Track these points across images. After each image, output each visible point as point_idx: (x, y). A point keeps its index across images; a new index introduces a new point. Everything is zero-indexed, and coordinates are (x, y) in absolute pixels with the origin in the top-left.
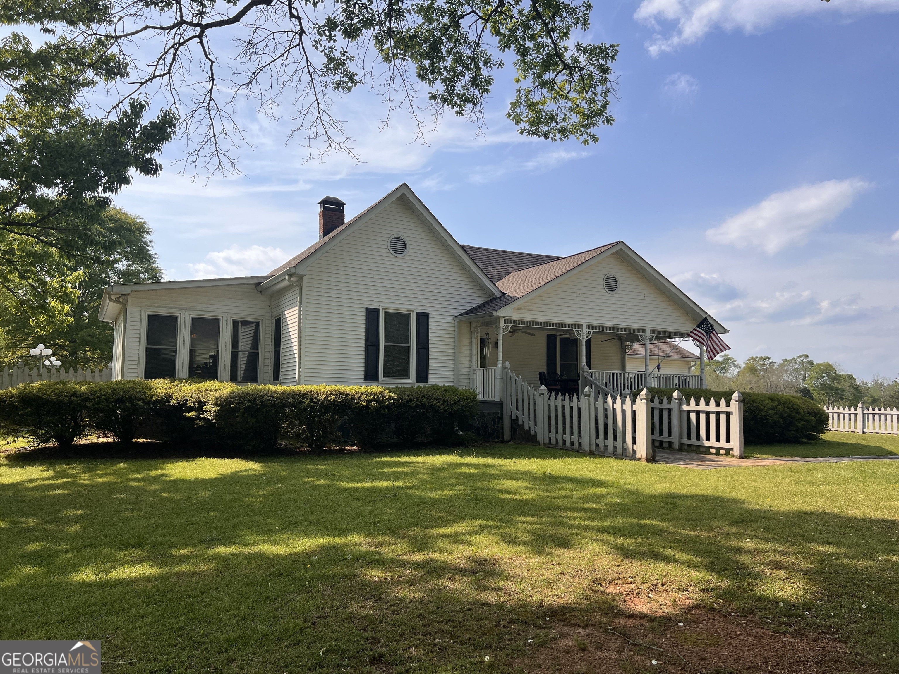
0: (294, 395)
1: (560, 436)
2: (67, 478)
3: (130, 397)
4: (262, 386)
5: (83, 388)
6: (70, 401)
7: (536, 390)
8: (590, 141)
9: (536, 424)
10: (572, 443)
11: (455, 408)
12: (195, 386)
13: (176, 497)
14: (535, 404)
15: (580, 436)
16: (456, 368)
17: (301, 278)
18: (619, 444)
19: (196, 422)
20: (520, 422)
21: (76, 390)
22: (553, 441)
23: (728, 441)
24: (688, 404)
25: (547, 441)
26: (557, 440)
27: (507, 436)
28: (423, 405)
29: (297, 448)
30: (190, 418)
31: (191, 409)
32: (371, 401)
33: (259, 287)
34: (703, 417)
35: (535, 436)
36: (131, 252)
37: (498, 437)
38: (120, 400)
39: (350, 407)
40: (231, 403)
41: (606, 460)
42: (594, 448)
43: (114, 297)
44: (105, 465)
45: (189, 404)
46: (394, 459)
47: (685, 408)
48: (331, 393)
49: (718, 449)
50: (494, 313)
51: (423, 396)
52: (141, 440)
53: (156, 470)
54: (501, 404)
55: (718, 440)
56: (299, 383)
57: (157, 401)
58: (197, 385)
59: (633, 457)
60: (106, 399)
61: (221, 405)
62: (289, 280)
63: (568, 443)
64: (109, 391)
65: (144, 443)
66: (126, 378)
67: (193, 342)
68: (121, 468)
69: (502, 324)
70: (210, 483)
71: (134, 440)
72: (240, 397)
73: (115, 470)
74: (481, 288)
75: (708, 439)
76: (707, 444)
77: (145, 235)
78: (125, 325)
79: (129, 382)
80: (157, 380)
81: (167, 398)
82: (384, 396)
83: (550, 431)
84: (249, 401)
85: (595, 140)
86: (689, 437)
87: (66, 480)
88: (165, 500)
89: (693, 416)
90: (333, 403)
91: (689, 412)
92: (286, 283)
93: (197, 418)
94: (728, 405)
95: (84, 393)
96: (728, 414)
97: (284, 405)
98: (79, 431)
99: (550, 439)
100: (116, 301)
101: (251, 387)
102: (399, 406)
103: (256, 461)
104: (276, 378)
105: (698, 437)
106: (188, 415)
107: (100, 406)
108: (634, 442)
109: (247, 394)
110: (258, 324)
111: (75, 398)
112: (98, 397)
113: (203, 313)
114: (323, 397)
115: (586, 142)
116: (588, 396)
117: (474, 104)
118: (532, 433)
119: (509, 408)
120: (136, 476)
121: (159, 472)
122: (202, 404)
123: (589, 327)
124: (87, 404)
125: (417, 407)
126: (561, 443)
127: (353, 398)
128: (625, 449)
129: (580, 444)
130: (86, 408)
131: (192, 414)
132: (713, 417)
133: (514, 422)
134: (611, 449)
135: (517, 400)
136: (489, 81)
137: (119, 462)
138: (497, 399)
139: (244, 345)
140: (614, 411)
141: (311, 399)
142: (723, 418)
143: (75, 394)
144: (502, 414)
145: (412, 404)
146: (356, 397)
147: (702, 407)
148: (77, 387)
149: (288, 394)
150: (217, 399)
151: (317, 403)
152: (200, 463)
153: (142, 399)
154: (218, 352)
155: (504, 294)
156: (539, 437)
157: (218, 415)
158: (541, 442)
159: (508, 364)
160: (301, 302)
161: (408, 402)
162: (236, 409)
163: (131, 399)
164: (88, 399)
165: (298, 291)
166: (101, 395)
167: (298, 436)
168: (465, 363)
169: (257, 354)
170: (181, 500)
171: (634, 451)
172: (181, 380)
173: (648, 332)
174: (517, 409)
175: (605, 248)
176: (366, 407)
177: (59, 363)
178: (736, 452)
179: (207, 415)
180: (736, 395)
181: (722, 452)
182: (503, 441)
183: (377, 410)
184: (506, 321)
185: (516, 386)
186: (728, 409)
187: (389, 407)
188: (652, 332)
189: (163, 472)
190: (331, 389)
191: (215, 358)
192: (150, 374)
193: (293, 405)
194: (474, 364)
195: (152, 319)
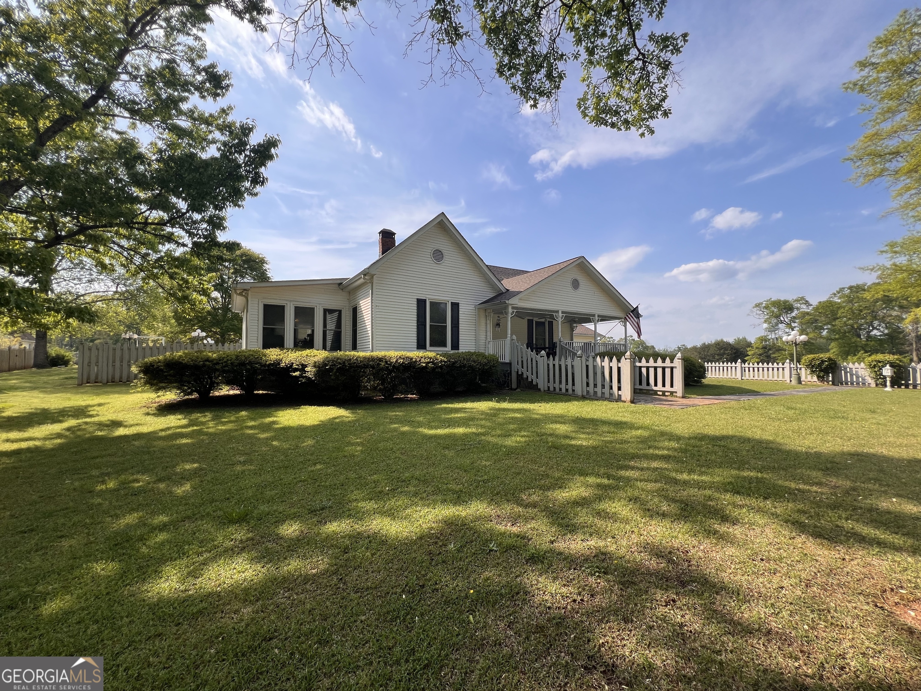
0: (372, 359)
1: (557, 385)
2: (196, 426)
3: (250, 362)
4: (347, 353)
5: (215, 355)
6: (204, 365)
7: (537, 354)
8: (646, 133)
9: (537, 377)
10: (567, 390)
11: (486, 368)
12: (298, 353)
13: (286, 446)
14: (537, 364)
15: (573, 384)
16: (476, 340)
17: (372, 276)
18: (607, 390)
19: (300, 379)
20: (525, 376)
21: (209, 357)
22: (552, 389)
23: (672, 386)
24: (640, 362)
25: (546, 389)
26: (555, 388)
27: (514, 386)
28: (464, 366)
29: (373, 396)
30: (296, 376)
31: (296, 370)
32: (429, 363)
33: (341, 286)
34: (652, 371)
35: (537, 385)
36: (256, 275)
37: (508, 387)
38: (242, 364)
39: (414, 367)
40: (326, 365)
41: (600, 403)
42: (585, 393)
43: (238, 292)
44: (230, 413)
45: (295, 366)
46: (450, 406)
47: (638, 364)
48: (400, 358)
49: (664, 392)
50: (507, 302)
51: (464, 359)
52: (261, 392)
53: (270, 417)
54: (510, 364)
55: (664, 385)
56: (372, 351)
57: (270, 364)
58: (300, 353)
59: (619, 399)
60: (231, 363)
61: (319, 367)
62: (364, 278)
63: (564, 390)
64: (234, 357)
65: (263, 394)
66: (249, 349)
67: (296, 325)
68: (242, 416)
69: (510, 310)
70: (314, 429)
71: (255, 392)
72: (333, 361)
73: (238, 418)
74: (493, 286)
75: (656, 385)
76: (655, 388)
77: (265, 265)
78: (247, 311)
79: (250, 351)
80: (271, 349)
81: (277, 363)
82: (437, 359)
83: (549, 382)
84: (340, 363)
85: (652, 132)
86: (640, 383)
87: (195, 428)
88: (276, 450)
89: (644, 370)
90: (402, 365)
91: (640, 368)
92: (361, 281)
93: (301, 376)
94: (672, 362)
95: (214, 359)
96: (672, 369)
97: (366, 366)
98: (213, 386)
99: (549, 387)
100: (240, 294)
101: (339, 354)
102: (448, 366)
103: (347, 409)
104: (354, 347)
105: (648, 384)
106: (294, 374)
107: (227, 368)
108: (619, 389)
109: (338, 359)
110: (340, 312)
111: (208, 363)
112: (225, 362)
113: (302, 303)
114: (394, 360)
115: (642, 135)
116: (581, 357)
117: (548, 97)
118: (534, 383)
119: (515, 367)
120: (252, 423)
121: (271, 419)
122: (304, 366)
123: (563, 312)
124: (217, 367)
125: (461, 366)
126: (557, 390)
127: (416, 361)
128: (611, 395)
129: (573, 391)
130: (217, 370)
131: (297, 374)
132: (660, 371)
133: (520, 377)
134: (599, 394)
135: (522, 361)
136: (561, 77)
137: (242, 411)
138: (507, 361)
139: (331, 326)
140: (603, 367)
141: (386, 362)
142: (668, 371)
143: (208, 360)
144: (511, 371)
145: (458, 365)
146: (418, 360)
147: (651, 363)
148: (210, 354)
149: (369, 359)
150: (315, 362)
151: (390, 365)
152: (304, 410)
153: (259, 363)
154: (313, 331)
155: (508, 290)
156: (540, 386)
157: (316, 375)
158: (542, 389)
159: (514, 337)
160: (372, 294)
161: (454, 363)
162: (331, 370)
163: (250, 363)
164: (217, 363)
165: (370, 287)
166: (228, 360)
167: (374, 388)
168: (483, 337)
169: (340, 333)
170: (289, 449)
171: (620, 396)
172: (288, 349)
173: (596, 316)
174: (523, 367)
175: (572, 261)
176: (426, 367)
177: (213, 342)
178: (680, 393)
179: (308, 375)
180: (679, 355)
181: (666, 394)
182: (511, 389)
183: (433, 369)
184: (513, 308)
185: (522, 352)
186: (672, 365)
187: (441, 367)
188: (599, 316)
189: (275, 419)
190: (399, 355)
191: (312, 336)
192: (266, 346)
193: (373, 367)
194: (489, 337)
195: (267, 308)
